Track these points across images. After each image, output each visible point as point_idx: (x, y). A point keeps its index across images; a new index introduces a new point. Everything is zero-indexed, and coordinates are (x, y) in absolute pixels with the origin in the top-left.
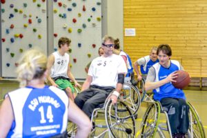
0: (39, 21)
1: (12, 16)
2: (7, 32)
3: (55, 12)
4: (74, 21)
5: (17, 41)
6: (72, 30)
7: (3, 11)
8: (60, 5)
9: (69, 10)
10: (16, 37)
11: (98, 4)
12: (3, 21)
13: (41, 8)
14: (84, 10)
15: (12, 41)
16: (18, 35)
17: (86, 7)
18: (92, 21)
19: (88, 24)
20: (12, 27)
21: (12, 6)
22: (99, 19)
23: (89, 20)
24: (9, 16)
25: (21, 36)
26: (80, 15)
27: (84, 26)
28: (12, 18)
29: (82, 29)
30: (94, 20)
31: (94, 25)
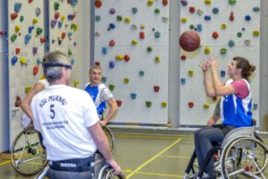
0: (157, 35)
1: (112, 26)
2: (104, 51)
3: (184, 21)
4: (215, 36)
5: (120, 66)
6: (211, 50)
7: (98, 19)
8: (192, 10)
9: (207, 18)
10: (118, 59)
11: (256, 10)
12: (98, 34)
13: (161, 15)
14: (232, 18)
15: (111, 65)
16: (122, 56)
18: (245, 36)
19: (238, 41)
20: (112, 44)
21: (112, 12)
22: (256, 34)
23: (239, 35)
24: (108, 27)
25: (127, 59)
26: (224, 27)
27: (231, 44)
28: (112, 31)
29: (228, 49)
30: (247, 35)
31: (247, 43)
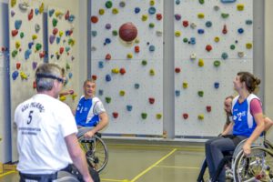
0: (152, 49)
1: (108, 41)
2: (101, 65)
3: (178, 35)
4: (209, 49)
5: (116, 79)
6: (204, 62)
7: (95, 34)
8: (185, 24)
9: (201, 32)
10: (114, 72)
11: (248, 23)
12: (94, 49)
13: (155, 29)
14: (225, 31)
15: (108, 79)
16: (118, 69)
17: (227, 29)
18: (238, 49)
19: (231, 54)
20: (108, 58)
21: (108, 27)
22: (249, 46)
23: (233, 47)
24: (104, 41)
25: (122, 72)
26: (217, 40)
27: (225, 56)
28: (109, 45)
29: (222, 61)
30: (240, 47)
31: (240, 55)
